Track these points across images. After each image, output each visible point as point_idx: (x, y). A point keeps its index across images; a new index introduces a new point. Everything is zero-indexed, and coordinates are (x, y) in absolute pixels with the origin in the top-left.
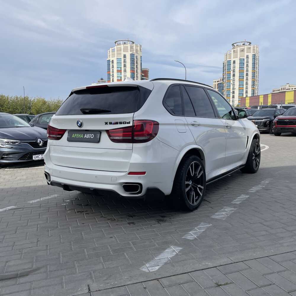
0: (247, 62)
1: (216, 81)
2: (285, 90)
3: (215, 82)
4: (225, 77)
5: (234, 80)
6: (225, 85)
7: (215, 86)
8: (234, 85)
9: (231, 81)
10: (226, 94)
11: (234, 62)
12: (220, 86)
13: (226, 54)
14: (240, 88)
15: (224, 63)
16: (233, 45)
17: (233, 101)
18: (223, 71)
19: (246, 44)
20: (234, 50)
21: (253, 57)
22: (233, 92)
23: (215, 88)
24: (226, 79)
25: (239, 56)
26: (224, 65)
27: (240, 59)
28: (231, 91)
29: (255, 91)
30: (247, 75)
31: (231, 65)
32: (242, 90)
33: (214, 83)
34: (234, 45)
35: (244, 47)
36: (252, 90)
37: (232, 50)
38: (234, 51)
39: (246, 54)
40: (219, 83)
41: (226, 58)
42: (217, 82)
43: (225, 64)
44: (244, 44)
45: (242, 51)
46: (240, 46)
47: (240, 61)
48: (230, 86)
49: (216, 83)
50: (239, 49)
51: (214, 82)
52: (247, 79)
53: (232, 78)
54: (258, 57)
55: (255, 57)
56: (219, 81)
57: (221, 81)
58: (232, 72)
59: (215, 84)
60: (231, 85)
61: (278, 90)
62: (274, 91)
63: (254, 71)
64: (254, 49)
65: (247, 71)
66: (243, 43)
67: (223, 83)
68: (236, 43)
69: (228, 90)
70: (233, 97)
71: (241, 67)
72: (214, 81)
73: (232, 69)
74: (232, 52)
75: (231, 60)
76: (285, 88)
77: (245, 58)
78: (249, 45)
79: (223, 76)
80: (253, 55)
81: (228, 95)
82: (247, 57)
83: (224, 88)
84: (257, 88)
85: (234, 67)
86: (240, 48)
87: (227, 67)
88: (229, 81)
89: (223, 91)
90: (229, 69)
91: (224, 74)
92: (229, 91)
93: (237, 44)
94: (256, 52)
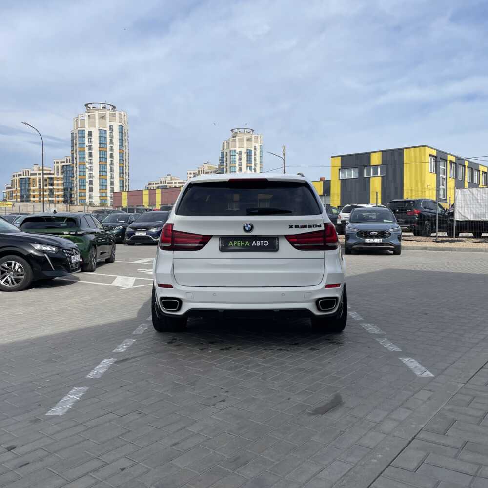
0: (111, 136)
1: (59, 161)
2: (166, 183)
3: (57, 163)
4: (75, 155)
5: (91, 163)
6: (77, 170)
7: (58, 169)
8: (91, 170)
9: (87, 164)
10: (78, 185)
11: (90, 134)
12: (67, 171)
13: (75, 119)
14: (101, 177)
15: (72, 134)
16: (86, 105)
17: (91, 197)
18: (72, 147)
19: (108, 107)
20: (89, 114)
21: (119, 129)
22: (91, 183)
23: (58, 173)
24: (78, 159)
25: (97, 125)
26: (72, 137)
27: (99, 130)
28: (87, 180)
29: (125, 182)
30: (112, 156)
31: (85, 137)
32: (104, 180)
33: (56, 165)
34: (89, 106)
35: (105, 112)
36: (120, 180)
37: (87, 114)
38: (89, 116)
39: (108, 123)
40: (64, 166)
41: (77, 125)
42: (61, 162)
43: (74, 135)
44: (104, 108)
45: (102, 118)
46: (99, 110)
47: (99, 133)
48: (85, 172)
49: (60, 165)
50: (97, 114)
51: (55, 163)
52: (112, 163)
53: (87, 159)
54: (126, 131)
55: (123, 130)
56: (64, 162)
57: (67, 162)
58: (87, 149)
59: (57, 167)
60: (87, 170)
61: (156, 184)
62: (150, 184)
63: (121, 151)
64: (120, 118)
65: (112, 150)
66: (103, 105)
67: (72, 166)
68: (91, 104)
69: (81, 177)
70: (91, 190)
71: (102, 144)
72: (55, 161)
73: (87, 144)
74: (86, 118)
75: (84, 130)
76: (166, 181)
77: (108, 129)
78: (112, 109)
79: (73, 154)
80: (119, 126)
81: (82, 185)
82: (111, 128)
83: (75, 175)
84: (127, 177)
85: (90, 142)
86: (99, 112)
87: (78, 139)
88: (84, 164)
89: (72, 179)
90: (82, 144)
91: (74, 151)
92: (83, 180)
93: (94, 105)
94: (123, 123)
